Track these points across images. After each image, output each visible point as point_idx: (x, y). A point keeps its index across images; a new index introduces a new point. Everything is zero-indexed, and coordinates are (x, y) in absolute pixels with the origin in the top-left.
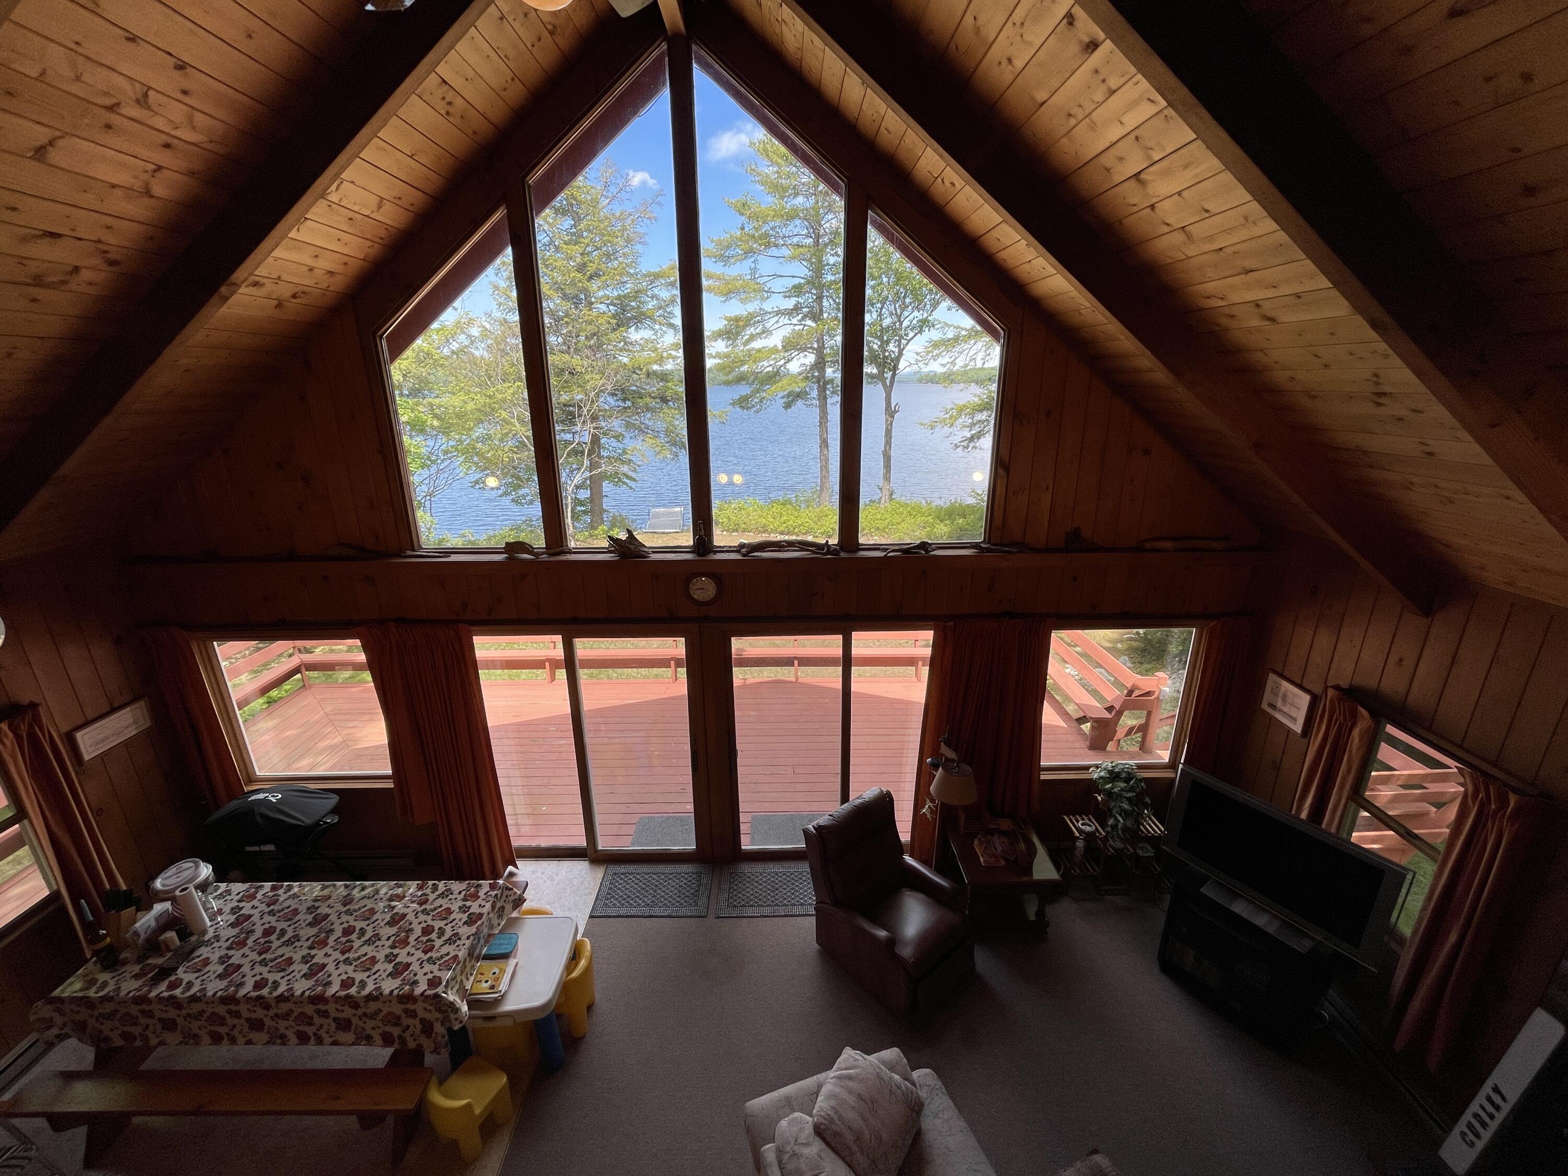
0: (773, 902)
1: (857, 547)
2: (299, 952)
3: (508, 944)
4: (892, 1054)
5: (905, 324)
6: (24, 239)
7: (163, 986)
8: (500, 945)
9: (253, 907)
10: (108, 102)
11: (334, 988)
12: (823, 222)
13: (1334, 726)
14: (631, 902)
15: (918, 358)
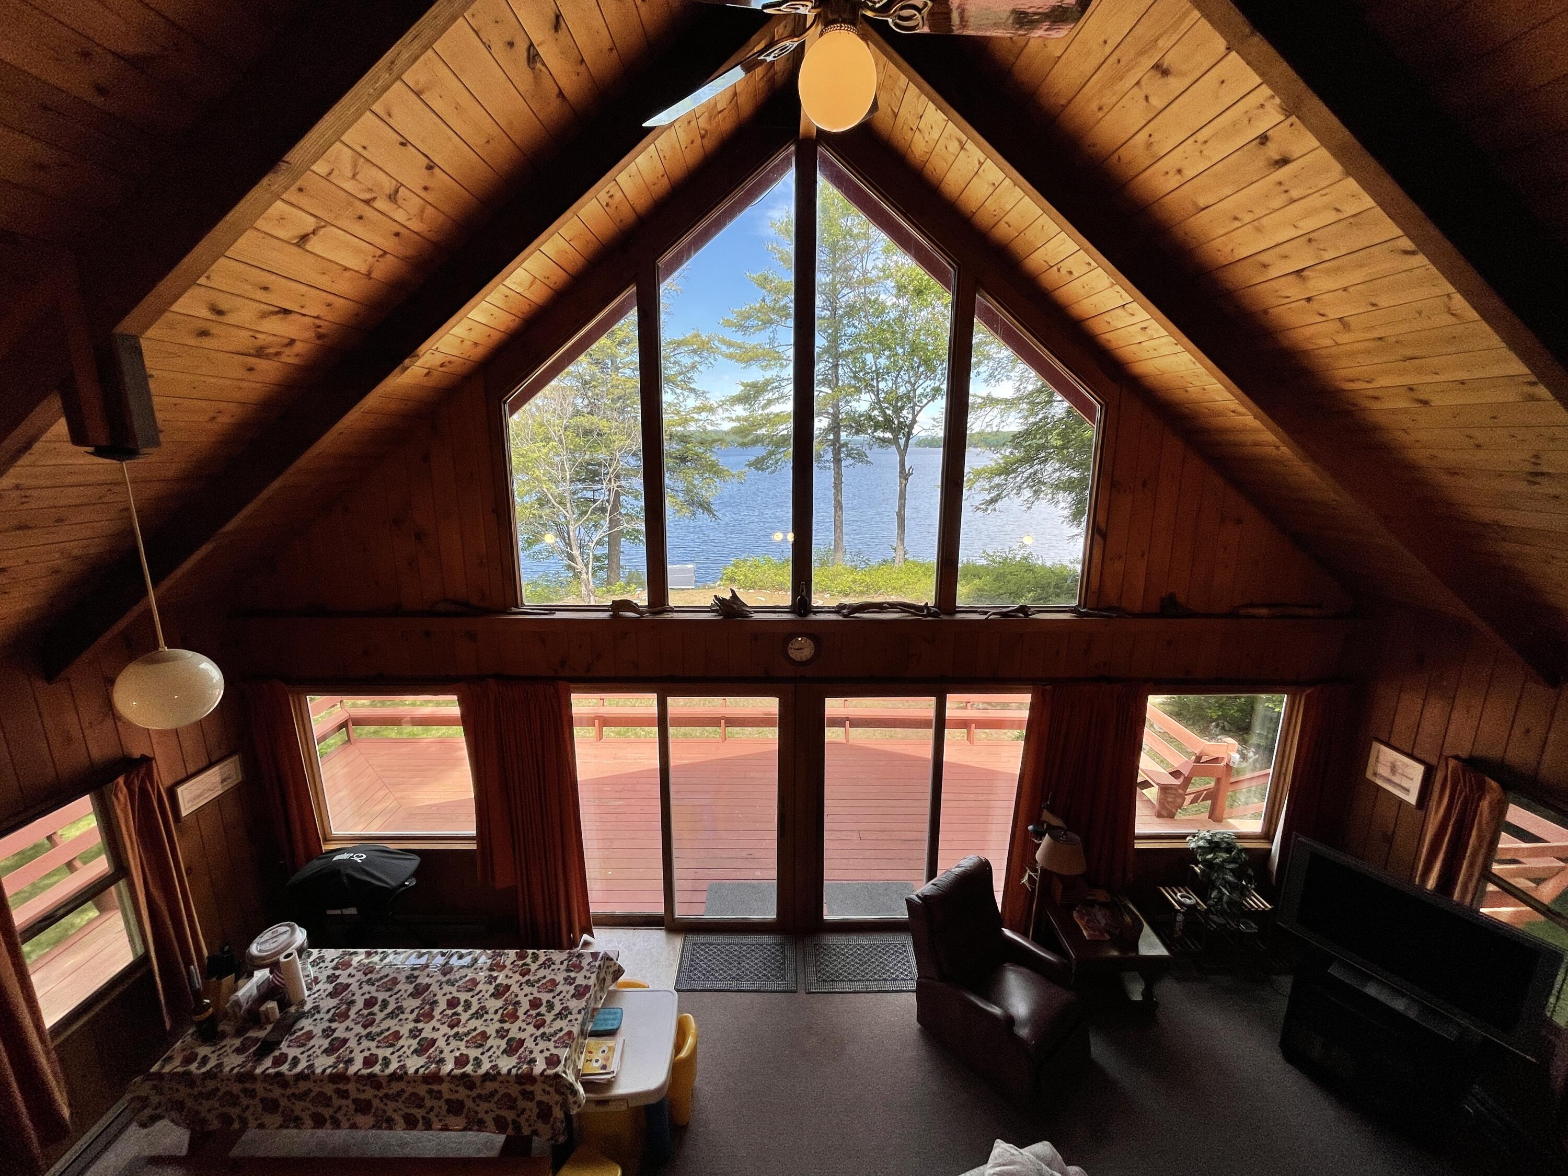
0: (863, 976)
1: (953, 610)
2: (405, 1025)
3: (613, 1019)
4: (1044, 1148)
5: (918, 392)
6: (264, 315)
7: (268, 1062)
8: (605, 1021)
9: (350, 975)
10: (367, 196)
11: (448, 1067)
12: (839, 296)
13: (1459, 798)
14: (716, 975)
15: (935, 423)
